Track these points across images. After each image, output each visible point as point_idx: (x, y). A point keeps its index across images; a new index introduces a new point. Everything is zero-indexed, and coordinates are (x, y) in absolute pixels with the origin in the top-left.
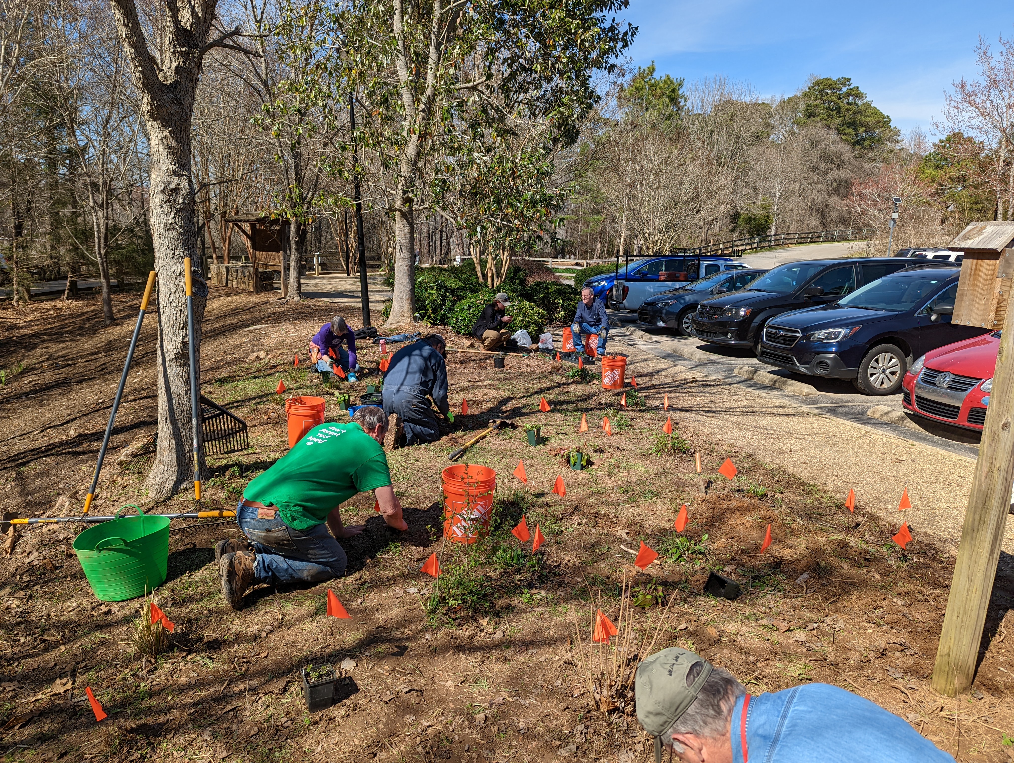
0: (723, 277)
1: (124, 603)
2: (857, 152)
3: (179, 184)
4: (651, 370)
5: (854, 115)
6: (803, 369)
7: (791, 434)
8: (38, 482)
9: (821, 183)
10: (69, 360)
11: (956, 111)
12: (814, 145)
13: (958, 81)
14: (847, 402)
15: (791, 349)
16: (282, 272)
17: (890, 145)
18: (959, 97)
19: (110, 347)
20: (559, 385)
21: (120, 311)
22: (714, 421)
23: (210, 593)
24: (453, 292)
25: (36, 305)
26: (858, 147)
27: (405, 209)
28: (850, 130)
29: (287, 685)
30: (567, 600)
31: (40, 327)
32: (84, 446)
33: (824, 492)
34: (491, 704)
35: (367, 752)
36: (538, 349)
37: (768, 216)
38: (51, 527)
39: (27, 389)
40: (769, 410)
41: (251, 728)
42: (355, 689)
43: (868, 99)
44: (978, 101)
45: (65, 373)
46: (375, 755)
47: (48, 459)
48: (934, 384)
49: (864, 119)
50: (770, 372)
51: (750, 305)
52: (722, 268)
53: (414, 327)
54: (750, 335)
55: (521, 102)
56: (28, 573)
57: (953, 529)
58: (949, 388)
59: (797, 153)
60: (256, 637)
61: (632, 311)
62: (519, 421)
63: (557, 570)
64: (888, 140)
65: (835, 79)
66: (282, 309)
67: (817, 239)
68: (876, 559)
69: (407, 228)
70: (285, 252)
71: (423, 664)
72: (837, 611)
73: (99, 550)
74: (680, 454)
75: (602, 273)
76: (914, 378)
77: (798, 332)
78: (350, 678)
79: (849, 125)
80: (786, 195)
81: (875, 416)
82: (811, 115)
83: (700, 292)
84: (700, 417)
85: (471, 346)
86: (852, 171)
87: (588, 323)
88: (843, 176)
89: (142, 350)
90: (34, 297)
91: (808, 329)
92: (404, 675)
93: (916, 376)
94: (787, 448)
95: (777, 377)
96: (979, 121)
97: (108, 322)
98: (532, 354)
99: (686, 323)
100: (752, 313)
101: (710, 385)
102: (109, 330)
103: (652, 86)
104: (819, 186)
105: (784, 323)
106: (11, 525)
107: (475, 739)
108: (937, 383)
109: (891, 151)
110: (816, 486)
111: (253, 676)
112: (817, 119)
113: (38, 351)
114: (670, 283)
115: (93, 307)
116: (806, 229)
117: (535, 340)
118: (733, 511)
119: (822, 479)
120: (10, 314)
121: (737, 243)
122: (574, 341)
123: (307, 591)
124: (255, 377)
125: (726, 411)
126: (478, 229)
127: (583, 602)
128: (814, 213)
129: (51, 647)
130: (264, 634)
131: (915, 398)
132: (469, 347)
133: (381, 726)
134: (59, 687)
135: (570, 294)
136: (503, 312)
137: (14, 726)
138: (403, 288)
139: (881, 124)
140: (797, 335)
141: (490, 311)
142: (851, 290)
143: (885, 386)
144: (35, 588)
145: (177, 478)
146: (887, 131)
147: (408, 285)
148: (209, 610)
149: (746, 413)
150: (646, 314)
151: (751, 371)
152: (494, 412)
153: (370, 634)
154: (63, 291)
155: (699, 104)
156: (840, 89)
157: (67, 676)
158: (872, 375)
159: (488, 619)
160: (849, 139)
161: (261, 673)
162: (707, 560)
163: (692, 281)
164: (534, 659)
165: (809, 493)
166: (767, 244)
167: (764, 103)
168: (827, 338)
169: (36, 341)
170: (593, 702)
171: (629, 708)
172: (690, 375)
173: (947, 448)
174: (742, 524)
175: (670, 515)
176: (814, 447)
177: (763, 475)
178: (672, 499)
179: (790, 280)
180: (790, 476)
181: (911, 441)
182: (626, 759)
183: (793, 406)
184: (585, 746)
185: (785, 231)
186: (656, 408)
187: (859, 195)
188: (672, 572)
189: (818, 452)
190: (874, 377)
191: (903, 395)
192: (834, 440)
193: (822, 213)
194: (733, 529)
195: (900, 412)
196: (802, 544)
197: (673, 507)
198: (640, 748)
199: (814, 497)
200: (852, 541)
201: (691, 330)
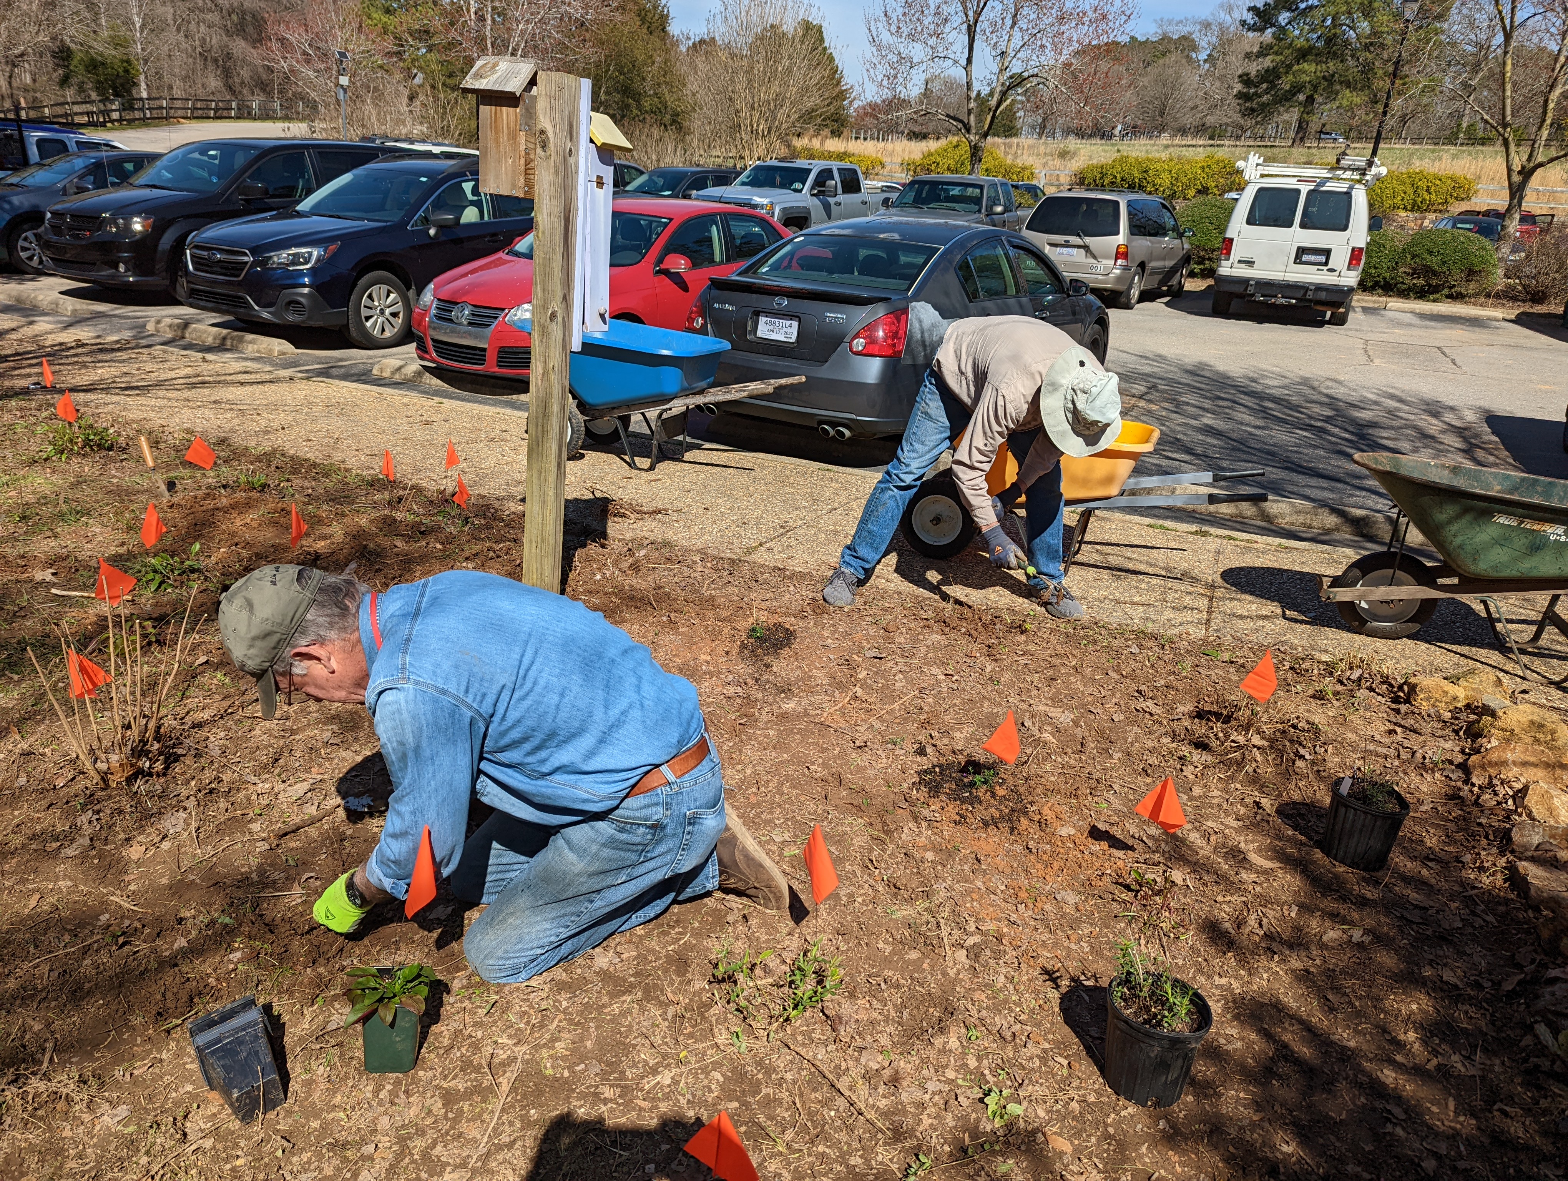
0: (78, 163)
6: (265, 315)
7: (275, 406)
9: (210, 10)
14: (341, 360)
15: (240, 283)
22: (141, 400)
33: (347, 470)
37: (128, 61)
40: (229, 378)
48: (451, 321)
50: (213, 325)
51: (149, 212)
52: (72, 147)
54: (161, 266)
58: (470, 324)
67: (225, 113)
68: (431, 530)
74: (103, 453)
76: (424, 316)
77: (245, 254)
80: (153, 26)
81: (384, 375)
83: (38, 189)
84: (114, 398)
91: (261, 248)
93: (427, 311)
94: (276, 425)
95: (225, 331)
99: (24, 249)
100: (154, 227)
101: (113, 350)
104: (209, 17)
105: (220, 240)
108: (454, 319)
110: (332, 465)
116: (200, 93)
118: (226, 510)
119: (338, 456)
121: (77, 109)
125: (159, 384)
128: (211, 67)
131: (430, 343)
140: (246, 259)
142: (309, 192)
143: (387, 334)
149: (193, 386)
151: (178, 326)
162: (206, 579)
163: (15, 170)
165: (326, 475)
166: (137, 114)
168: (293, 263)
170: (97, 779)
171: (159, 766)
172: (68, 337)
173: (481, 403)
174: (245, 525)
175: (121, 536)
176: (315, 420)
177: (252, 463)
178: (115, 514)
179: (206, 175)
180: (292, 458)
181: (437, 399)
182: (174, 822)
183: (264, 371)
184: (104, 834)
185: (165, 93)
186: (25, 392)
187: (282, 40)
188: (156, 605)
189: (322, 424)
190: (372, 321)
191: (414, 344)
192: (339, 408)
193: (224, 67)
194: (233, 534)
195: (414, 366)
196: (337, 532)
197: (121, 525)
198: (191, 803)
199: (335, 478)
200: (399, 516)
201: (41, 262)
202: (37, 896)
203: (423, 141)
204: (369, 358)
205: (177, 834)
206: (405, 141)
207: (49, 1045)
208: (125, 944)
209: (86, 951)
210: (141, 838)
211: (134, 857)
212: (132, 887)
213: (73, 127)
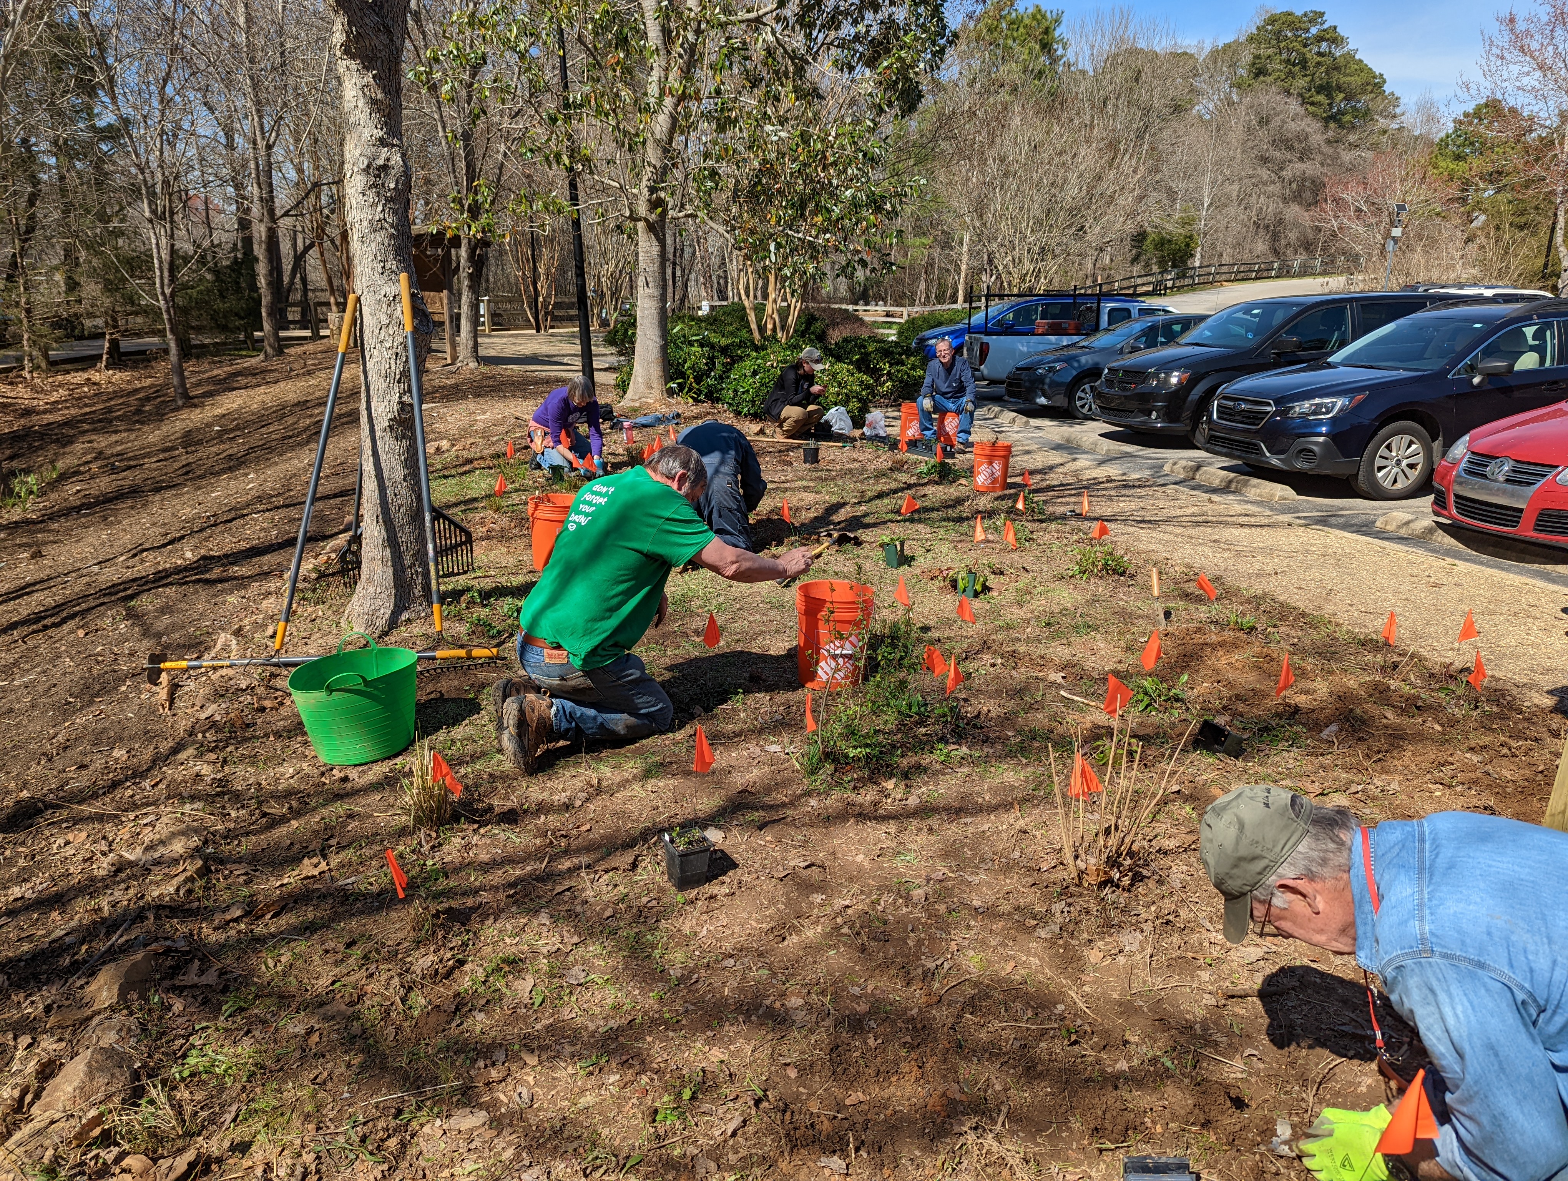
0: (1137, 326)
1: (365, 768)
2: (1331, 133)
3: (388, 160)
4: (1040, 466)
5: (1327, 73)
6: (1275, 461)
7: (1270, 551)
8: (166, 620)
9: (1273, 182)
10: (130, 459)
11: (1499, 63)
12: (1264, 121)
13: (1505, 13)
14: (1342, 509)
15: (1257, 432)
16: (447, 323)
17: (1382, 122)
18: (1503, 39)
19: (190, 440)
20: (909, 487)
21: (199, 384)
22: (1152, 533)
23: (484, 754)
24: (724, 350)
25: (60, 378)
26: (1332, 125)
27: (653, 217)
28: (1321, 98)
29: (636, 860)
30: (1000, 758)
31: (73, 411)
32: (216, 572)
33: (1337, 625)
34: (928, 881)
35: (771, 937)
36: (863, 437)
37: (1191, 237)
38: (223, 672)
39: (75, 501)
40: (1230, 519)
41: (603, 910)
42: (734, 865)
43: (1351, 47)
44: (1535, 45)
45: (128, 479)
46: (784, 939)
47: (168, 590)
48: (1484, 476)
49: (1343, 79)
50: (1222, 468)
51: (1187, 367)
52: (1135, 313)
53: (669, 405)
54: (1186, 414)
55: (832, 43)
56: (213, 731)
57: (1532, 671)
58: (1507, 481)
59: (1236, 135)
60: (567, 807)
61: (993, 382)
62: (864, 535)
63: (976, 721)
64: (1381, 114)
65: (1299, 13)
66: (453, 381)
67: (1265, 274)
68: (1430, 707)
69: (656, 249)
70: (451, 291)
71: (816, 835)
72: (1384, 771)
73: (330, 690)
74: (1116, 577)
75: (940, 324)
76: (1452, 469)
77: (1269, 404)
78: (721, 851)
79: (1320, 90)
80: (1219, 204)
81: (1388, 528)
82: (1259, 72)
83: (1102, 350)
84: (1130, 529)
85: (761, 432)
86: (1322, 164)
87: (943, 394)
88: (1308, 172)
89: (243, 444)
90: (55, 365)
91: (1284, 399)
92: (795, 847)
93: (1455, 464)
94: (1269, 569)
95: (1232, 475)
96: (1534, 79)
97: (180, 403)
98: (858, 444)
99: (1080, 399)
100: (1189, 380)
101: (1134, 487)
102: (184, 414)
103: (1013, 23)
104: (1271, 188)
105: (1248, 391)
106: (162, 670)
107: (919, 919)
108: (1488, 474)
109: (1385, 132)
110: (1322, 617)
111: (578, 851)
112: (1269, 79)
113: (78, 447)
114: (1053, 338)
115: (149, 381)
116: (1246, 257)
117: (858, 422)
118: (1214, 647)
119: (1329, 609)
120: (22, 391)
121: (1139, 281)
122: (921, 424)
123: (622, 750)
124: (445, 477)
125: (1168, 520)
126: (772, 247)
127: (1024, 761)
128: (1262, 232)
129: (275, 822)
130: (578, 803)
131: (1452, 498)
132: (757, 434)
133: (781, 906)
134: (309, 867)
135: (900, 354)
136: (810, 378)
137: (263, 916)
138: (650, 343)
139: (1369, 88)
140: (1268, 409)
141: (791, 376)
142: (1342, 344)
143: (1399, 486)
144: (229, 749)
145: (395, 605)
146: (1379, 99)
147: (657, 339)
148: (490, 775)
149: (1198, 524)
150: (1019, 386)
151: (1191, 468)
152: (823, 520)
153: (730, 800)
154: (100, 357)
155: (1087, 52)
156: (1307, 30)
157: (315, 855)
158: (1380, 469)
159: (894, 780)
160: (1319, 111)
161: (589, 848)
162: (1187, 709)
163: (1087, 335)
164: (972, 829)
165: (1314, 627)
166: (1187, 281)
167: (1185, 53)
168: (1314, 413)
169: (72, 432)
170: (1074, 874)
171: (1126, 881)
172: (1101, 473)
173: (1503, 569)
174: (1229, 664)
175: (1120, 654)
176: (1309, 568)
177: (1242, 604)
178: (1119, 633)
179: (1242, 331)
180: (1282, 605)
181: (1449, 560)
182: (1130, 940)
183: (1263, 515)
184: (1071, 927)
185: (1215, 261)
186: (1063, 517)
187: (1337, 201)
188: (1141, 724)
189: (1315, 574)
190: (1384, 472)
191: (1432, 497)
192: (1337, 559)
193: (1274, 232)
194: (1217, 671)
195: (1428, 521)
196: (1321, 688)
197: (1122, 644)
198: (1148, 927)
199: (1323, 631)
200: (1393, 684)
201: (1090, 409)
202: (1012, 964)
203: (1475, 285)
204: (1373, 509)
205: (1131, 955)
206: (1452, 286)
207: (1004, 1109)
208: (1076, 1042)
209: (1044, 1033)
210: (1100, 944)
211: (1093, 960)
212: (1087, 988)
213: (1134, 296)
